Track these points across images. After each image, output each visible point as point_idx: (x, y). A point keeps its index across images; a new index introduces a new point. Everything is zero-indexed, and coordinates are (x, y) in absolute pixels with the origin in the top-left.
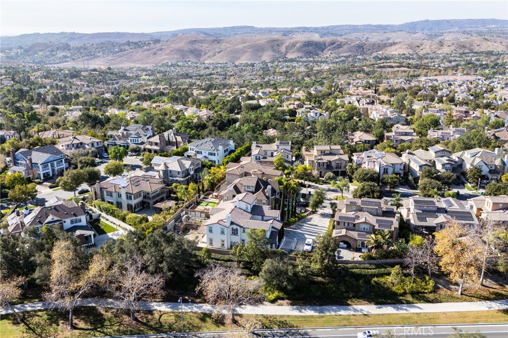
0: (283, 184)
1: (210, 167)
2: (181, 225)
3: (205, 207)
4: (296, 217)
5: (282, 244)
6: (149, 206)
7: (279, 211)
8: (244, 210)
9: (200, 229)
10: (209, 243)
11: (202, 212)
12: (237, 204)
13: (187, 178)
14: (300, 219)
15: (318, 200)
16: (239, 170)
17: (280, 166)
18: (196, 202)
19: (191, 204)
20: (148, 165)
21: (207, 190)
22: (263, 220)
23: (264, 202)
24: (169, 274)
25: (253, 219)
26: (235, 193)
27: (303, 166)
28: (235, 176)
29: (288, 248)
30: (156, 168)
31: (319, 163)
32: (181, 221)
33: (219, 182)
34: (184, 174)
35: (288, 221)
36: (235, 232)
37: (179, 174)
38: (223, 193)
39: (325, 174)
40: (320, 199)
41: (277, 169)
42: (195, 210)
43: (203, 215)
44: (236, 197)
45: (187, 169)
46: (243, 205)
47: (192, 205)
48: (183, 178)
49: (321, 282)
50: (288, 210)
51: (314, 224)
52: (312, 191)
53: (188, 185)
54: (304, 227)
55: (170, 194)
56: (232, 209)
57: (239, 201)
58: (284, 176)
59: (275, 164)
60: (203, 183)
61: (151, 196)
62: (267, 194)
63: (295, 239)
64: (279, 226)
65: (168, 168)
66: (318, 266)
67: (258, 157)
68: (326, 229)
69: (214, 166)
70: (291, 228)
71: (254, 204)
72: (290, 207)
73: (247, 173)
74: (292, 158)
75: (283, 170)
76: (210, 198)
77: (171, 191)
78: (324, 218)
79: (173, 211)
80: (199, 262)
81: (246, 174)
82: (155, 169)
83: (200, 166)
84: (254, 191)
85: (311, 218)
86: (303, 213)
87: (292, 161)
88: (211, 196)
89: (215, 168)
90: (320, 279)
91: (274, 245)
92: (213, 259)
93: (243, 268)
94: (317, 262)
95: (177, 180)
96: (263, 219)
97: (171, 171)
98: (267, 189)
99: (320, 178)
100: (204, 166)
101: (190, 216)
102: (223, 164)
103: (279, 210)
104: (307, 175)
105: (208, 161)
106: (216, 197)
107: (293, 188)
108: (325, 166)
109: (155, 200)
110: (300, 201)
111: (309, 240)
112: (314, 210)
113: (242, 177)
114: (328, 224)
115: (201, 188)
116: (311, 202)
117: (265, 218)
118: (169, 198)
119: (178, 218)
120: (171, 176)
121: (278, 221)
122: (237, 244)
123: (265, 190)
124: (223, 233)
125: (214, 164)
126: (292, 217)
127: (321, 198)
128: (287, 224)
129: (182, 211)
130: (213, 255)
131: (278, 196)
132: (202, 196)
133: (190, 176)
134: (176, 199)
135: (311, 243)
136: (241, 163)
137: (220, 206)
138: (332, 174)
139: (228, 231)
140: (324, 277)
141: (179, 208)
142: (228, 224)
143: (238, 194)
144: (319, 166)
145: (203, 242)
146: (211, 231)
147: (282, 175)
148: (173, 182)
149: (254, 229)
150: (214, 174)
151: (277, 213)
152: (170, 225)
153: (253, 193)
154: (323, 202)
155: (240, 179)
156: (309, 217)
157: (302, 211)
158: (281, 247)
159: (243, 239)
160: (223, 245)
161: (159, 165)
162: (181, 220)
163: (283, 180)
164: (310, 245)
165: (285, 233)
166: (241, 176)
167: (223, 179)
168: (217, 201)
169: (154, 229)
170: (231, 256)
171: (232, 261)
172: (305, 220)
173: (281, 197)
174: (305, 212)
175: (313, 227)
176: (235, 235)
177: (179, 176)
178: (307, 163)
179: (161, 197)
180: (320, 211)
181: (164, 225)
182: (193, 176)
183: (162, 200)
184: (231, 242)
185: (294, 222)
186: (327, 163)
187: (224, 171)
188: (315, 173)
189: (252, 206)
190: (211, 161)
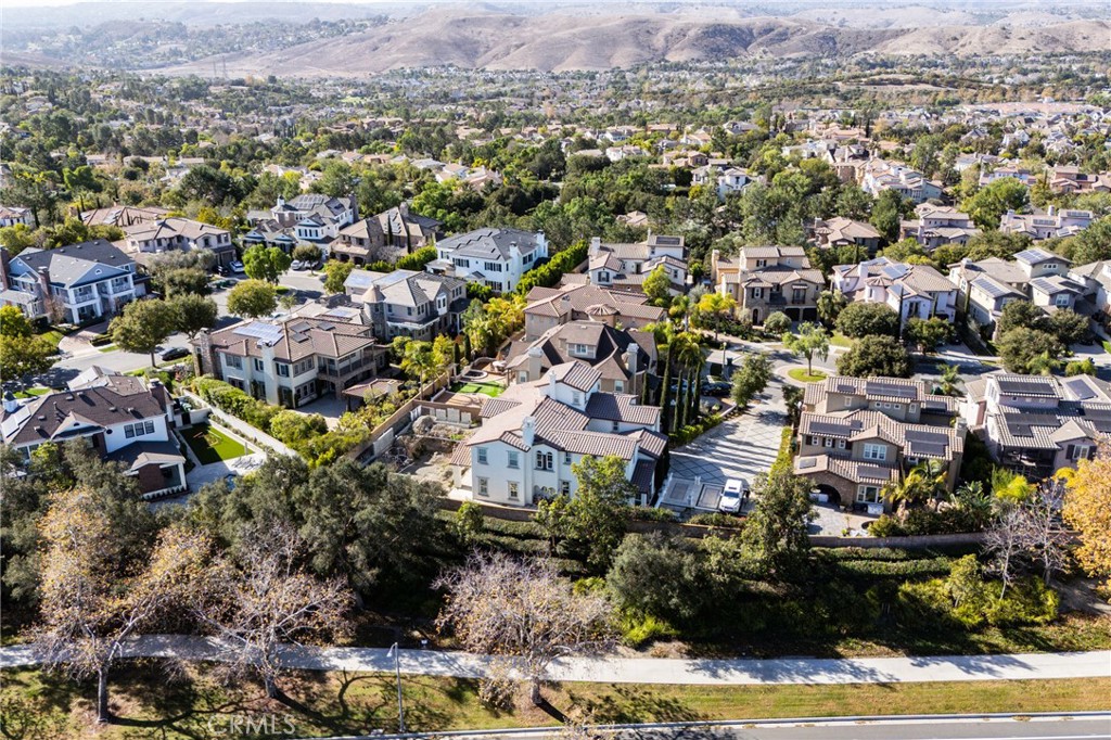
0: (665, 342)
1: (485, 298)
2: (409, 441)
3: (471, 396)
4: (697, 422)
5: (665, 492)
6: (335, 393)
7: (657, 408)
8: (569, 407)
9: (457, 452)
10: (477, 489)
11: (463, 409)
12: (552, 390)
13: (431, 323)
14: (707, 428)
15: (753, 380)
16: (558, 306)
17: (658, 296)
18: (452, 383)
19: (436, 388)
20: (339, 290)
21: (478, 355)
22: (615, 430)
23: (620, 384)
24: (370, 574)
25: (590, 430)
26: (546, 362)
27: (715, 296)
28: (547, 320)
29: (678, 502)
30: (355, 298)
31: (753, 289)
32: (411, 432)
33: (509, 334)
34: (423, 315)
35: (679, 432)
36: (544, 463)
37: (410, 314)
38: (516, 361)
39: (766, 317)
40: (757, 378)
41: (651, 302)
42: (447, 403)
43: (467, 416)
44: (549, 373)
45: (430, 302)
46: (567, 394)
47: (439, 390)
48: (419, 323)
49: (766, 595)
50: (681, 405)
51: (744, 440)
52: (738, 358)
53: (433, 341)
54: (718, 448)
55: (388, 362)
56: (539, 402)
57: (557, 382)
58: (668, 321)
59: (646, 291)
60: (468, 337)
61: (338, 366)
62: (627, 365)
63: (698, 479)
64: (656, 446)
65: (384, 297)
66: (760, 555)
67: (604, 275)
68: (776, 453)
69: (497, 296)
70: (687, 451)
71: (595, 389)
72: (686, 398)
73: (578, 313)
74: (686, 278)
75: (666, 306)
76: (485, 374)
77: (392, 357)
78: (767, 424)
79: (392, 406)
80: (450, 539)
81: (576, 315)
82: (353, 300)
83: (464, 295)
84: (594, 357)
85: (736, 426)
86: (715, 412)
87: (686, 284)
88: (488, 368)
89: (499, 300)
90: (763, 586)
91: (644, 497)
92: (487, 531)
93: (563, 556)
94: (756, 542)
95: (405, 329)
96: (616, 428)
97: (390, 306)
98: (627, 353)
99: (754, 327)
100: (472, 294)
101: (434, 419)
102: (520, 291)
103: (657, 404)
104: (722, 318)
105: (482, 284)
106: (501, 371)
107: (690, 350)
108: (767, 298)
109: (349, 377)
110: (708, 383)
111: (733, 485)
112: (741, 406)
113: (565, 322)
114: (780, 440)
115: (462, 348)
116: (736, 385)
117: (622, 427)
118: (384, 372)
119: (403, 425)
120: (390, 320)
121: (655, 433)
122: (549, 495)
123: (623, 356)
124: (513, 464)
125: (497, 291)
126: (688, 424)
127: (762, 375)
128: (676, 441)
129: (414, 405)
130: (488, 522)
131: (652, 371)
132: (466, 369)
133: (438, 319)
134: (402, 376)
135: (737, 491)
136: (564, 289)
137: (507, 395)
138: (784, 316)
139: (527, 461)
140: (772, 581)
141: (406, 397)
142: (527, 442)
143: (553, 365)
144: (753, 297)
145: (463, 487)
146: (483, 459)
147: (662, 319)
148: (395, 332)
149: (595, 457)
150: (497, 314)
151: (651, 415)
152: (381, 443)
153: (593, 362)
154: (766, 386)
155: (559, 327)
156: (730, 422)
157: (714, 408)
158: (661, 500)
159: (566, 479)
160: (514, 494)
161: (361, 291)
162: (411, 428)
163: (665, 331)
164: (736, 495)
165: (671, 463)
166: (563, 319)
167: (518, 326)
168: (502, 381)
169: (339, 452)
170: (534, 524)
171: (537, 537)
172: (720, 429)
173: (661, 372)
174: (721, 409)
175: (741, 447)
176: (545, 469)
177: (409, 318)
178: (722, 289)
179: (365, 369)
180: (757, 407)
181: (364, 441)
182: (445, 318)
183: (366, 377)
184: (536, 487)
185: (694, 436)
186: (771, 289)
187: (522, 307)
188: (743, 313)
189: (588, 396)
190: (492, 283)
